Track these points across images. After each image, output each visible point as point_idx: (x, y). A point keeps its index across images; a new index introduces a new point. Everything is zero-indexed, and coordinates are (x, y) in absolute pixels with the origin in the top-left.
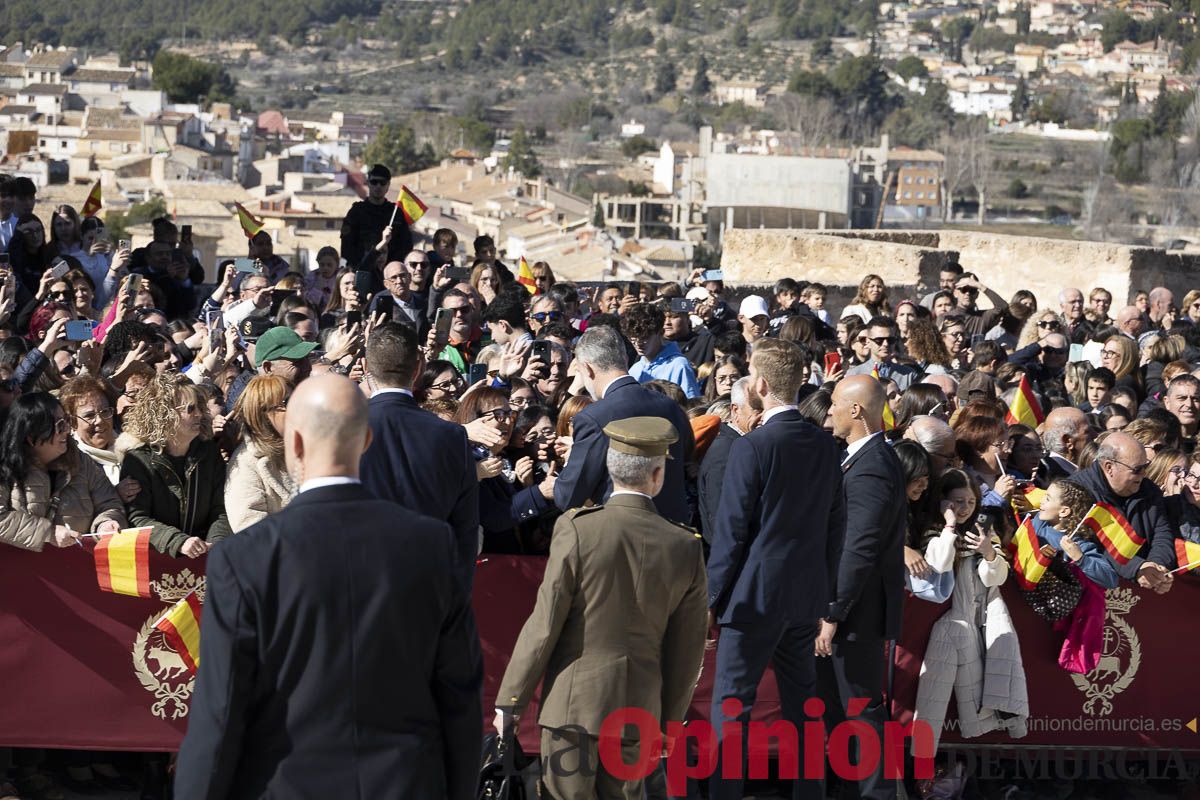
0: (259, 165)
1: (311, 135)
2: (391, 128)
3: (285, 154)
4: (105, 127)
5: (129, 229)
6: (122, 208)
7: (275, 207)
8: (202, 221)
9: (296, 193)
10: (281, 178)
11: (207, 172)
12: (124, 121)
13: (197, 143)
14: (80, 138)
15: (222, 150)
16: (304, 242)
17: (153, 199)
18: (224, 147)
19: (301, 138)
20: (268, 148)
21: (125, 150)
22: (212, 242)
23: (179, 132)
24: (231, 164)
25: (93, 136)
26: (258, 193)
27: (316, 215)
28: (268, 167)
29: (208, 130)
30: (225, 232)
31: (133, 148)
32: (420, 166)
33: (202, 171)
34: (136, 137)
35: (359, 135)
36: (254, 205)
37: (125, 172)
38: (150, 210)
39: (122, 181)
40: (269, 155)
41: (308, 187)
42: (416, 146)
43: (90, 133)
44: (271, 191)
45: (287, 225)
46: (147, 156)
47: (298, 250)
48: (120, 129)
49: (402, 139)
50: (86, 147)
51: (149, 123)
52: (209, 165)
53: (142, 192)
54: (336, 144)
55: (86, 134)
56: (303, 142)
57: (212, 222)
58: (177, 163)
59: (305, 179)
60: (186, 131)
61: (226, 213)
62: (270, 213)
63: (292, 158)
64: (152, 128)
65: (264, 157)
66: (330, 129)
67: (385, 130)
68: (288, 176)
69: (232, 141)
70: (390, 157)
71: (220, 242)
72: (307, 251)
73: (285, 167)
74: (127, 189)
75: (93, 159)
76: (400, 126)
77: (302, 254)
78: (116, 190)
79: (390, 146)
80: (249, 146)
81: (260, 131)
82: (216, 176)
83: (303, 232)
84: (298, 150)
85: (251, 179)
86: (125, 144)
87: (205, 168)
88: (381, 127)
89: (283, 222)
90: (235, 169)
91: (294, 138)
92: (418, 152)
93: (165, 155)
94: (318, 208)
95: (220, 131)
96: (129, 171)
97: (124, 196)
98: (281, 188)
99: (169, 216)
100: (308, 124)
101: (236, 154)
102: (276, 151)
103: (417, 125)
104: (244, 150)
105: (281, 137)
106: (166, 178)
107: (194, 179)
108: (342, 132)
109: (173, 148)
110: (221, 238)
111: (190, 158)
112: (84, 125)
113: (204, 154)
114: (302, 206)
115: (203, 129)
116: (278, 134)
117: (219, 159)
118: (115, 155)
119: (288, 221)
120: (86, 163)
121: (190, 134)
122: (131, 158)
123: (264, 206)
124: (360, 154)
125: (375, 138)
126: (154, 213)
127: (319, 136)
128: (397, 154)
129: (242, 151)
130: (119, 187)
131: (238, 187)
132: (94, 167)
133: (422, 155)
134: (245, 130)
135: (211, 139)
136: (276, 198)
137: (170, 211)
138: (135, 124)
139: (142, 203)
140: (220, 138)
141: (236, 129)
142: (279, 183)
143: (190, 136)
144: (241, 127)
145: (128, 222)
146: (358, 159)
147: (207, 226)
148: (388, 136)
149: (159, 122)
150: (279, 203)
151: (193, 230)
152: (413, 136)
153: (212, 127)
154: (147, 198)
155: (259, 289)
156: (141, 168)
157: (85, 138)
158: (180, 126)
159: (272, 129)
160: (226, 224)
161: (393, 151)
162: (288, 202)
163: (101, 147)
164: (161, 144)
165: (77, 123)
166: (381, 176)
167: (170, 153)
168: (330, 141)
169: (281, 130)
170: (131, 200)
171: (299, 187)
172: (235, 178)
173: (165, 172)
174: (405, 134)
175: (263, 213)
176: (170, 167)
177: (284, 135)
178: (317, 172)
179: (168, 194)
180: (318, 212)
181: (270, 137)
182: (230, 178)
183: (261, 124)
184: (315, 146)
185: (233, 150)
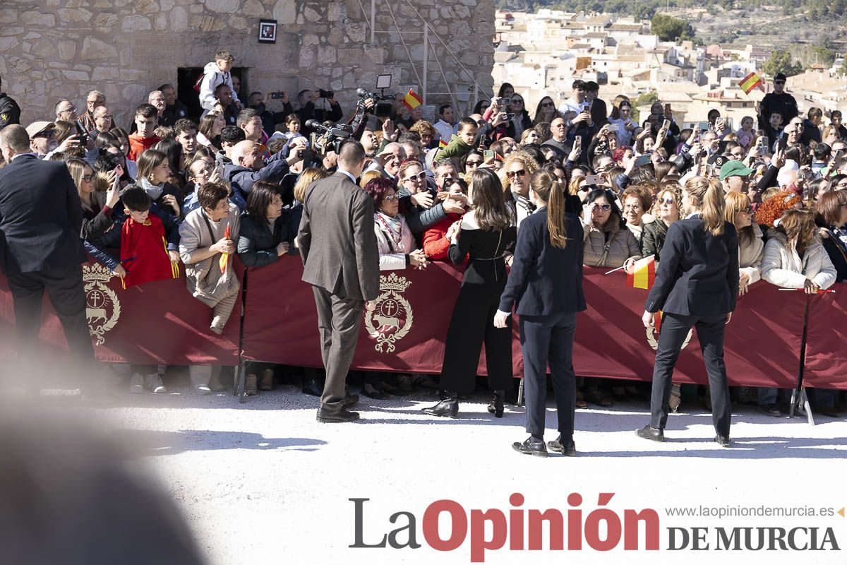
0: (707, 74)
1: (735, 57)
2: (778, 53)
3: (721, 67)
4: (626, 55)
5: (638, 108)
6: (635, 97)
7: (715, 96)
8: (676, 103)
9: (727, 88)
10: (719, 80)
11: (679, 78)
12: (636, 52)
13: (674, 62)
14: (614, 61)
15: (688, 66)
16: (730, 115)
17: (651, 92)
18: (689, 65)
19: (729, 59)
20: (712, 65)
21: (637, 66)
22: (682, 114)
23: (665, 57)
24: (693, 73)
25: (620, 59)
26: (707, 88)
27: (737, 100)
28: (712, 75)
29: (680, 55)
30: (689, 110)
31: (641, 65)
32: (794, 73)
33: (677, 77)
34: (642, 60)
35: (761, 57)
36: (704, 95)
37: (636, 78)
38: (650, 98)
39: (635, 83)
40: (712, 68)
41: (733, 84)
42: (791, 63)
43: (619, 58)
44: (713, 87)
45: (721, 105)
46: (648, 70)
47: (727, 118)
48: (634, 55)
49: (784, 59)
50: (617, 65)
51: (650, 52)
52: (681, 74)
53: (645, 89)
54: (748, 62)
55: (616, 58)
56: (731, 61)
57: (681, 104)
58: (664, 73)
59: (732, 81)
60: (669, 56)
61: (690, 99)
62: (713, 99)
63: (724, 69)
64: (651, 54)
65: (710, 69)
66: (745, 53)
67: (775, 54)
68: (722, 79)
69: (693, 61)
70: (777, 68)
71: (685, 115)
72: (732, 119)
73: (720, 75)
74: (637, 87)
75: (620, 71)
76: (783, 52)
77: (729, 121)
78: (632, 87)
79: (778, 63)
80: (702, 63)
81: (708, 56)
82: (684, 80)
83: (730, 109)
84: (727, 65)
85: (702, 81)
86: (637, 63)
87: (678, 76)
88: (773, 52)
89: (719, 104)
90: (694, 76)
91: (725, 59)
92: (793, 66)
93: (657, 69)
94: (738, 96)
95: (687, 56)
96: (639, 78)
97: (636, 91)
98: (719, 86)
99: (659, 101)
100: (733, 51)
101: (695, 68)
102: (716, 65)
103: (792, 51)
104: (699, 66)
105: (719, 59)
106: (658, 81)
107: (672, 81)
108: (751, 55)
109: (661, 65)
110: (687, 112)
111: (671, 70)
112: (615, 53)
113: (678, 68)
114: (730, 95)
115: (677, 55)
116: (717, 57)
117: (686, 71)
118: (631, 69)
119: (722, 103)
120: (617, 74)
121: (671, 57)
122: (640, 71)
123: (709, 95)
124: (761, 68)
125: (769, 58)
126: (651, 100)
127: (739, 58)
128: (781, 67)
129: (698, 66)
130: (633, 86)
131: (696, 85)
132: (620, 76)
133: (795, 67)
134: (700, 55)
135: (682, 60)
136: (716, 91)
137: (660, 98)
138: (642, 53)
139: (646, 94)
140: (686, 60)
141: (695, 55)
142: (718, 83)
143: (671, 60)
144: (698, 54)
145: (638, 105)
146: (760, 69)
147: (679, 106)
148: (777, 57)
149: (655, 51)
150: (718, 94)
151: (672, 108)
152: (790, 57)
153: (682, 54)
154: (648, 92)
155: (711, 140)
156: (645, 76)
157: (616, 61)
158: (666, 54)
159: (714, 55)
160: (689, 104)
161: (779, 66)
162: (722, 94)
163: (624, 66)
164: (655, 63)
165: (612, 53)
166: (780, 79)
167: (660, 68)
168: (745, 60)
169: (719, 55)
170: (640, 93)
171: (729, 85)
172: (694, 80)
173: (658, 78)
174: (786, 56)
175: (709, 99)
176: (660, 74)
177: (721, 58)
178: (738, 77)
179: (659, 90)
180: (738, 98)
181: (712, 58)
182: (692, 81)
183: (708, 53)
184: (737, 63)
185: (694, 66)
